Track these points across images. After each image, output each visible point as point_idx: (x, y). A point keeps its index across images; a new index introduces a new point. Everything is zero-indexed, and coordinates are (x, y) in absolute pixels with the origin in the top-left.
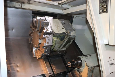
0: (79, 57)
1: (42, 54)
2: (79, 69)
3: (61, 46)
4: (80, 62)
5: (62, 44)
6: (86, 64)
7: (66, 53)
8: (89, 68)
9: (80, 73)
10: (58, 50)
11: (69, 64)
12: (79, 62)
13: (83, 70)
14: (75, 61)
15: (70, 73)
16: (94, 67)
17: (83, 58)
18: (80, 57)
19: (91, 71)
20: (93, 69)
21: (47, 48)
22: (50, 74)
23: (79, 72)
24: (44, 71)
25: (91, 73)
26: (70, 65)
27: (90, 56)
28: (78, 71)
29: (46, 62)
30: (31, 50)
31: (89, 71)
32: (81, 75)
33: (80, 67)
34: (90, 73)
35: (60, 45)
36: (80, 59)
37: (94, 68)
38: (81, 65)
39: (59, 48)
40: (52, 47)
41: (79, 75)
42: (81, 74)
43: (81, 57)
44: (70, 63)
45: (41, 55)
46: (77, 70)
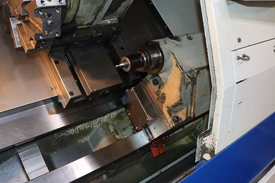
0: (155, 43)
1: (37, 36)
2: (156, 78)
3: (100, 9)
4: (159, 57)
5: (104, 3)
6: (174, 62)
7: (117, 33)
8: (182, 73)
9: (159, 87)
10: (94, 24)
11: (125, 63)
12: (156, 56)
13: (169, 78)
14: (143, 55)
15: (132, 89)
16: (199, 70)
17: (166, 45)
18: (156, 41)
19: (189, 80)
20: (195, 75)
21: (49, 15)
22: (71, 93)
23: (157, 87)
24: (56, 88)
25: (190, 86)
26: (126, 66)
27: (190, 38)
28: (156, 83)
29: (57, 62)
30: (6, 28)
31: (183, 80)
32: (164, 94)
33: (159, 71)
34: (187, 85)
35: (95, 7)
36: (157, 48)
37: (198, 73)
38: (160, 64)
39: (95, 18)
40: (70, 14)
41: (158, 94)
42: (162, 91)
43: (161, 42)
44: (128, 60)
45: (33, 38)
46: (151, 81)
